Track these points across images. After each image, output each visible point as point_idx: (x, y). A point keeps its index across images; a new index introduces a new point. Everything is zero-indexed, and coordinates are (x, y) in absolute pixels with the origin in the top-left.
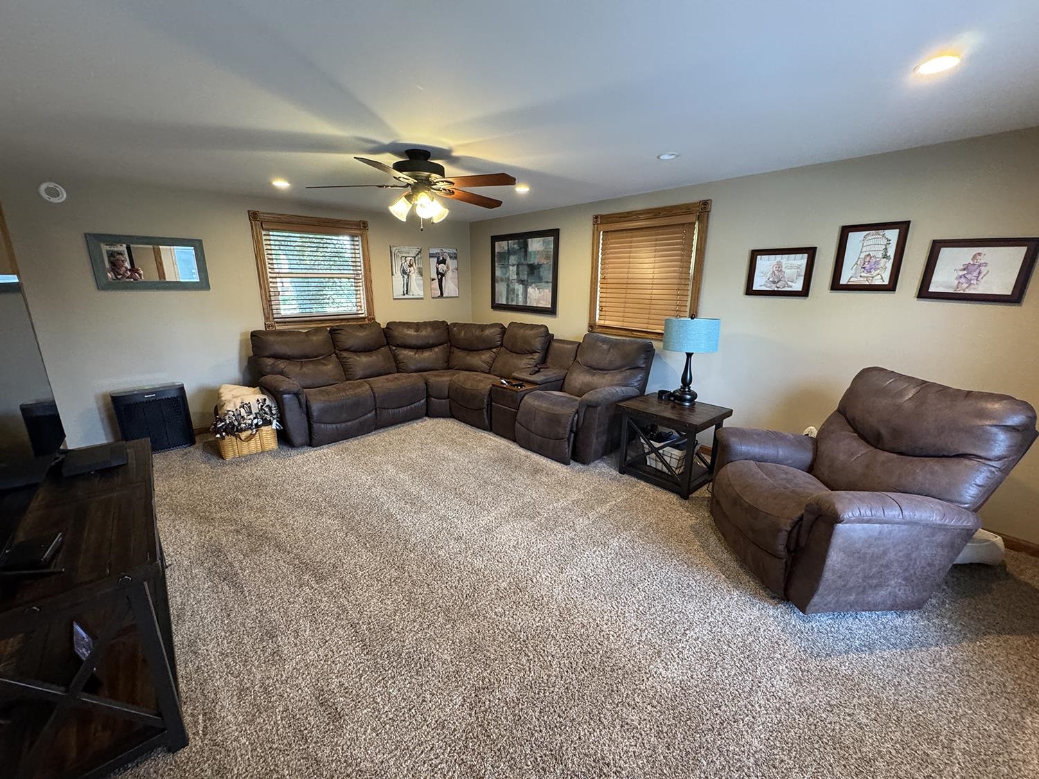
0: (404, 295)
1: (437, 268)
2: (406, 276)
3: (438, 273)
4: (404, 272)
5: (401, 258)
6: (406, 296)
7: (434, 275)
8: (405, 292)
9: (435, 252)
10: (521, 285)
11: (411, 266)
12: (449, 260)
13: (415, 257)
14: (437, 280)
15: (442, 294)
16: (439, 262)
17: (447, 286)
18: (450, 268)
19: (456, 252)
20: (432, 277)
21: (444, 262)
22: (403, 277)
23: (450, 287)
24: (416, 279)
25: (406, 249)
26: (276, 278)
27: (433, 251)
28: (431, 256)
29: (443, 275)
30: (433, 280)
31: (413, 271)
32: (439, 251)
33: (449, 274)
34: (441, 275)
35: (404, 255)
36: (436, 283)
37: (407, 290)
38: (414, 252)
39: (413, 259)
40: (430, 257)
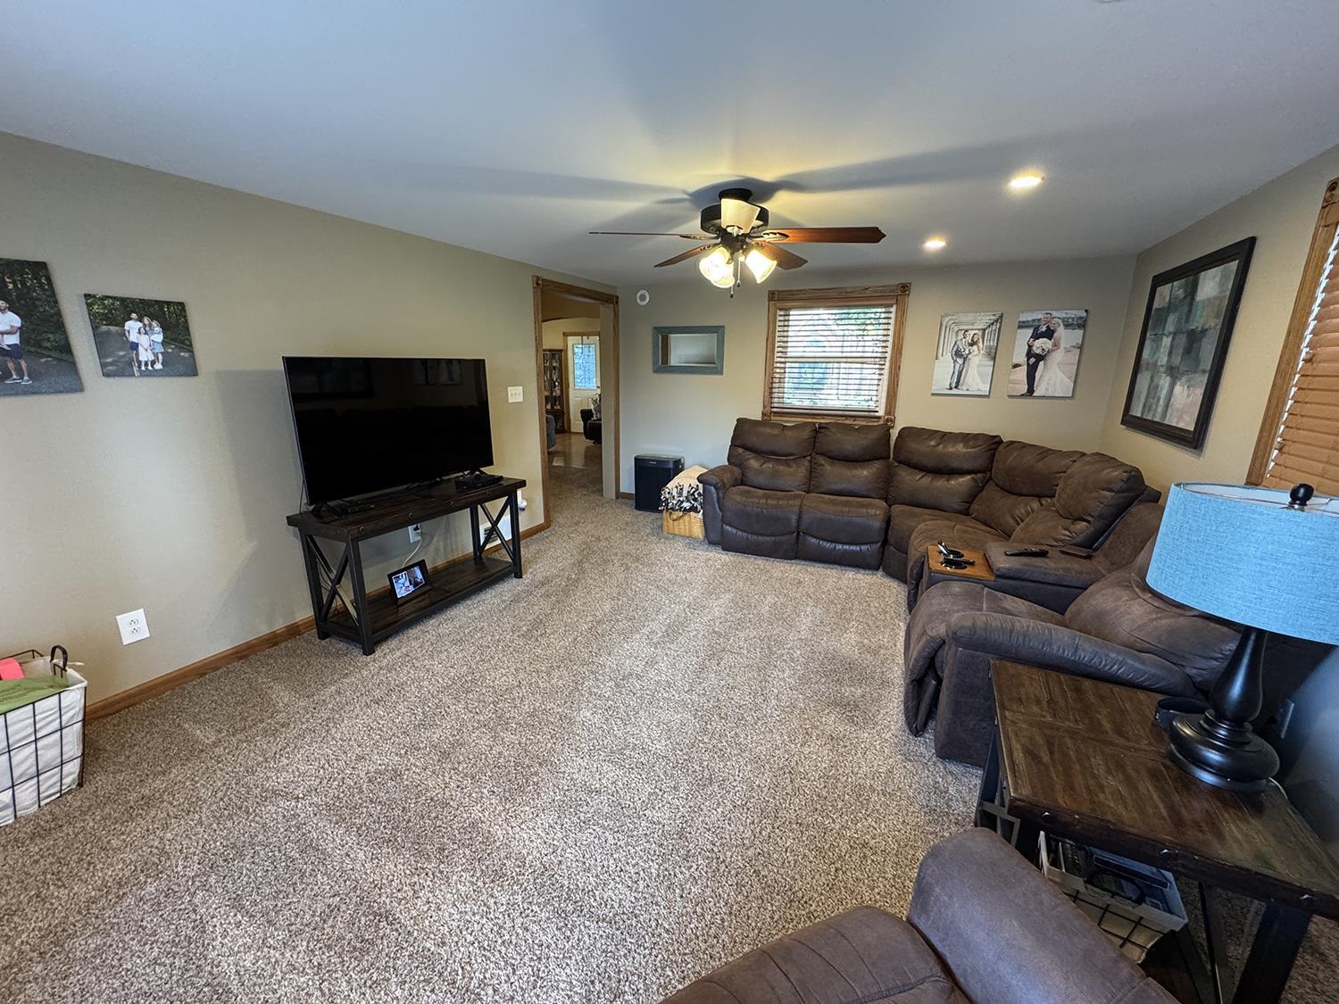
0: (951, 389)
1: (1030, 347)
2: (960, 361)
3: (1030, 354)
4: (958, 354)
5: (957, 332)
6: (955, 391)
7: (1020, 356)
8: (954, 385)
9: (1030, 319)
10: (1168, 378)
11: (973, 344)
12: (1061, 332)
13: (984, 330)
14: (1026, 367)
15: (1031, 391)
16: (1036, 336)
17: (1046, 379)
18: (1063, 345)
19: (1085, 315)
20: (1015, 361)
21: (1049, 334)
22: (955, 361)
23: (1054, 378)
24: (978, 366)
25: (970, 317)
26: (785, 363)
27: (1027, 317)
28: (1022, 325)
29: (1040, 358)
30: (1016, 366)
31: (977, 352)
32: (1040, 316)
33: (1057, 357)
34: (1035, 360)
35: (962, 327)
36: (1022, 373)
37: (958, 383)
38: (984, 320)
39: (980, 333)
40: (1020, 327)
